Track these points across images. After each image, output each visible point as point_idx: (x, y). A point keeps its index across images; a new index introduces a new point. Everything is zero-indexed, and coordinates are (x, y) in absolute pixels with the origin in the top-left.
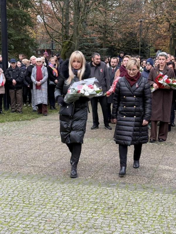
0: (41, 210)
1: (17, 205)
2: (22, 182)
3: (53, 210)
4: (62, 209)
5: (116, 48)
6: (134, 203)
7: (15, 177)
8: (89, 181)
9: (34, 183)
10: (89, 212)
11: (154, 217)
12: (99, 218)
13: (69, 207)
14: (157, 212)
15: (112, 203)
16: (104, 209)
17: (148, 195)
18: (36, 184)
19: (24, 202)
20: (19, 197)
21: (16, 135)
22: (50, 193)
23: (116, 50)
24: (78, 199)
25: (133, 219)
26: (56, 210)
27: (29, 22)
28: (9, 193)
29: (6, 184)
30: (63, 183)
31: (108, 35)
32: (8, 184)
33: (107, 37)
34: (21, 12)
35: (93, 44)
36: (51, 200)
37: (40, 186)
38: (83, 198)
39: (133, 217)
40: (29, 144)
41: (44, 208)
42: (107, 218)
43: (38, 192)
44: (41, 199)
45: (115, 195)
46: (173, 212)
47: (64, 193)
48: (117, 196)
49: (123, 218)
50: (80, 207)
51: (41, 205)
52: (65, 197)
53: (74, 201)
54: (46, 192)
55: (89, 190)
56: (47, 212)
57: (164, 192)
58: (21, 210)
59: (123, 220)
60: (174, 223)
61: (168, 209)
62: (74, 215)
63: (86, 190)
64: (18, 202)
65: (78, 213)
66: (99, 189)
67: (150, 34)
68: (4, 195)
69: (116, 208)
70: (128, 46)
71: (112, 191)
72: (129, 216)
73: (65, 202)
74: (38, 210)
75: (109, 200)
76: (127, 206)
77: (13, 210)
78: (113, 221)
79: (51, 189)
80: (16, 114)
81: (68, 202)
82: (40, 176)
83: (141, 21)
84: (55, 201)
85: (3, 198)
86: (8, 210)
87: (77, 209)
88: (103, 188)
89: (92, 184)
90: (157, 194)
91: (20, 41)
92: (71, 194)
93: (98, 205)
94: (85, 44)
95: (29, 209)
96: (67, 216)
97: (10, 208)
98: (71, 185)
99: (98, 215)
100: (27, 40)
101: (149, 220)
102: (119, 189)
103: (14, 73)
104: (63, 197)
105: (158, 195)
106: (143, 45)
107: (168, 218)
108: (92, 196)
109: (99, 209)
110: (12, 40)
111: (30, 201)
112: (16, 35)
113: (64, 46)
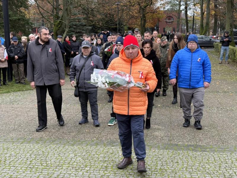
0: (59, 171)
1: (36, 168)
2: (37, 147)
3: (69, 170)
4: (77, 168)
5: (97, 27)
7: (29, 142)
8: (95, 142)
9: (47, 146)
10: (101, 170)
11: (156, 170)
12: (110, 174)
13: (82, 166)
14: (157, 166)
15: (118, 160)
16: (113, 166)
18: (50, 147)
19: (42, 164)
20: (36, 160)
21: (23, 103)
22: (64, 155)
23: (97, 28)
24: (89, 159)
26: (72, 170)
27: (24, 4)
28: (26, 157)
29: (22, 149)
30: (73, 145)
31: (90, 16)
32: (24, 149)
33: (89, 17)
35: (80, 23)
36: (65, 161)
37: (54, 149)
38: (93, 158)
40: (36, 111)
41: (61, 169)
42: (117, 175)
43: (52, 155)
44: (57, 161)
46: (170, 166)
47: (76, 155)
49: (131, 174)
50: (92, 166)
51: (58, 166)
52: (77, 157)
53: (86, 161)
54: (60, 154)
55: (97, 150)
56: (65, 172)
57: (158, 147)
58: (41, 172)
61: (166, 163)
62: (89, 173)
63: (94, 150)
64: (37, 164)
65: (91, 171)
66: (105, 149)
67: (125, 15)
68: (23, 159)
70: (106, 24)
71: (116, 150)
73: (78, 162)
74: (56, 171)
75: (116, 158)
77: (33, 173)
79: (64, 151)
80: (20, 85)
81: (81, 162)
82: (51, 140)
83: (118, 4)
84: (69, 161)
85: (22, 162)
86: (29, 173)
87: (90, 168)
88: (108, 147)
89: (98, 144)
91: (17, 21)
92: (82, 155)
93: (107, 163)
94: (73, 23)
95: (48, 170)
96: (82, 175)
97: (31, 171)
98: (80, 146)
99: (109, 172)
100: (23, 20)
101: (152, 174)
103: (16, 49)
104: (75, 158)
105: (155, 151)
106: (119, 24)
107: (167, 171)
108: (100, 155)
109: (109, 166)
110: (10, 20)
111: (47, 163)
112: (13, 15)
113: (56, 25)
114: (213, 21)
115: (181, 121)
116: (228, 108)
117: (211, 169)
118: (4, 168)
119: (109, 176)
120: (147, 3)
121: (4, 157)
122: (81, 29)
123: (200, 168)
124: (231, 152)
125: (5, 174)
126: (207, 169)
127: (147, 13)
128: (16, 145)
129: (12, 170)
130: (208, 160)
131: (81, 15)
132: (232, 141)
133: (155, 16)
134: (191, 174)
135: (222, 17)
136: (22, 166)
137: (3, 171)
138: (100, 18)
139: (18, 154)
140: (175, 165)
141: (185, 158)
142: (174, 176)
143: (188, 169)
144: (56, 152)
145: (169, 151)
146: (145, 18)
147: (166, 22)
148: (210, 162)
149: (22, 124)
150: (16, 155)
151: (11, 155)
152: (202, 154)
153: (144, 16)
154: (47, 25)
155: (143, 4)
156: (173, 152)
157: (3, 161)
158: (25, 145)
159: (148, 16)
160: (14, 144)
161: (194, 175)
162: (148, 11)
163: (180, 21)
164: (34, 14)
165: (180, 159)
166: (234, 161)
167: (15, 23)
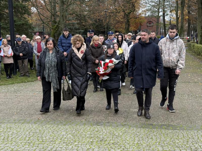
0: (52, 145)
1: (34, 143)
2: (35, 126)
3: (61, 144)
4: (68, 143)
6: (118, 136)
7: (28, 123)
9: (43, 126)
10: (88, 144)
11: (133, 145)
12: (95, 148)
13: (72, 141)
14: (134, 141)
15: (102, 137)
16: (97, 141)
17: (126, 130)
18: (45, 127)
19: (38, 140)
20: (34, 137)
21: (25, 92)
22: (57, 133)
24: (78, 136)
25: (119, 147)
26: (63, 145)
27: (27, 12)
28: (26, 134)
30: (65, 125)
31: (83, 21)
32: (24, 128)
33: (82, 23)
34: (21, 5)
35: (74, 27)
36: (58, 138)
37: (49, 128)
38: (81, 135)
39: (119, 146)
40: (35, 98)
41: (54, 144)
43: (48, 132)
44: (51, 138)
45: (103, 131)
46: (146, 141)
47: (67, 132)
48: (106, 132)
49: (112, 147)
50: (80, 141)
51: (51, 141)
53: (75, 137)
55: (85, 129)
56: (57, 146)
57: (137, 127)
58: (37, 146)
59: (113, 148)
60: (148, 148)
61: (142, 138)
62: (77, 147)
63: (82, 129)
64: (34, 140)
65: (79, 145)
66: (92, 128)
67: (112, 20)
68: (23, 136)
69: (106, 140)
70: (97, 28)
71: (101, 129)
72: (116, 145)
73: (68, 138)
74: (50, 145)
75: (100, 135)
76: (113, 138)
78: (105, 149)
79: (57, 129)
80: (23, 78)
81: (71, 138)
82: (47, 121)
83: (106, 11)
84: (61, 138)
85: (22, 138)
87: (78, 143)
88: (94, 127)
89: (86, 124)
90: (133, 129)
91: (21, 25)
92: (72, 133)
93: (93, 139)
95: (43, 145)
96: (72, 148)
97: (29, 145)
98: (71, 126)
99: (94, 146)
100: (26, 25)
101: (130, 148)
102: (105, 127)
103: (21, 48)
104: (67, 135)
106: (107, 28)
107: (143, 145)
108: (87, 133)
109: (94, 142)
110: (16, 25)
111: (43, 139)
112: (18, 21)
113: (54, 29)
114: (187, 25)
115: (156, 105)
116: (197, 95)
117: (180, 144)
118: (7, 143)
119: (94, 149)
120: (130, 10)
121: (8, 135)
122: (74, 32)
123: (171, 143)
124: (198, 130)
125: (8, 148)
126: (177, 144)
127: (130, 19)
128: (18, 125)
129: (14, 145)
130: (178, 136)
131: (75, 21)
132: (199, 121)
133: (137, 20)
134: (163, 147)
135: (195, 21)
136: (22, 141)
137: (6, 145)
138: (92, 23)
139: (19, 132)
140: (150, 140)
141: (159, 135)
142: (149, 149)
143: (160, 144)
144: (51, 130)
145: (145, 130)
146: (129, 22)
147: (147, 26)
148: (180, 138)
149: (23, 108)
150: (17, 133)
151: (13, 133)
152: (173, 132)
153: (128, 21)
154: (47, 29)
155: (127, 11)
156: (149, 130)
157: (6, 138)
158: (25, 125)
159: (132, 21)
160: (16, 125)
161: (166, 148)
162: (132, 17)
163: (159, 25)
164: (36, 20)
165: (154, 135)
166: (200, 137)
167: (19, 27)
